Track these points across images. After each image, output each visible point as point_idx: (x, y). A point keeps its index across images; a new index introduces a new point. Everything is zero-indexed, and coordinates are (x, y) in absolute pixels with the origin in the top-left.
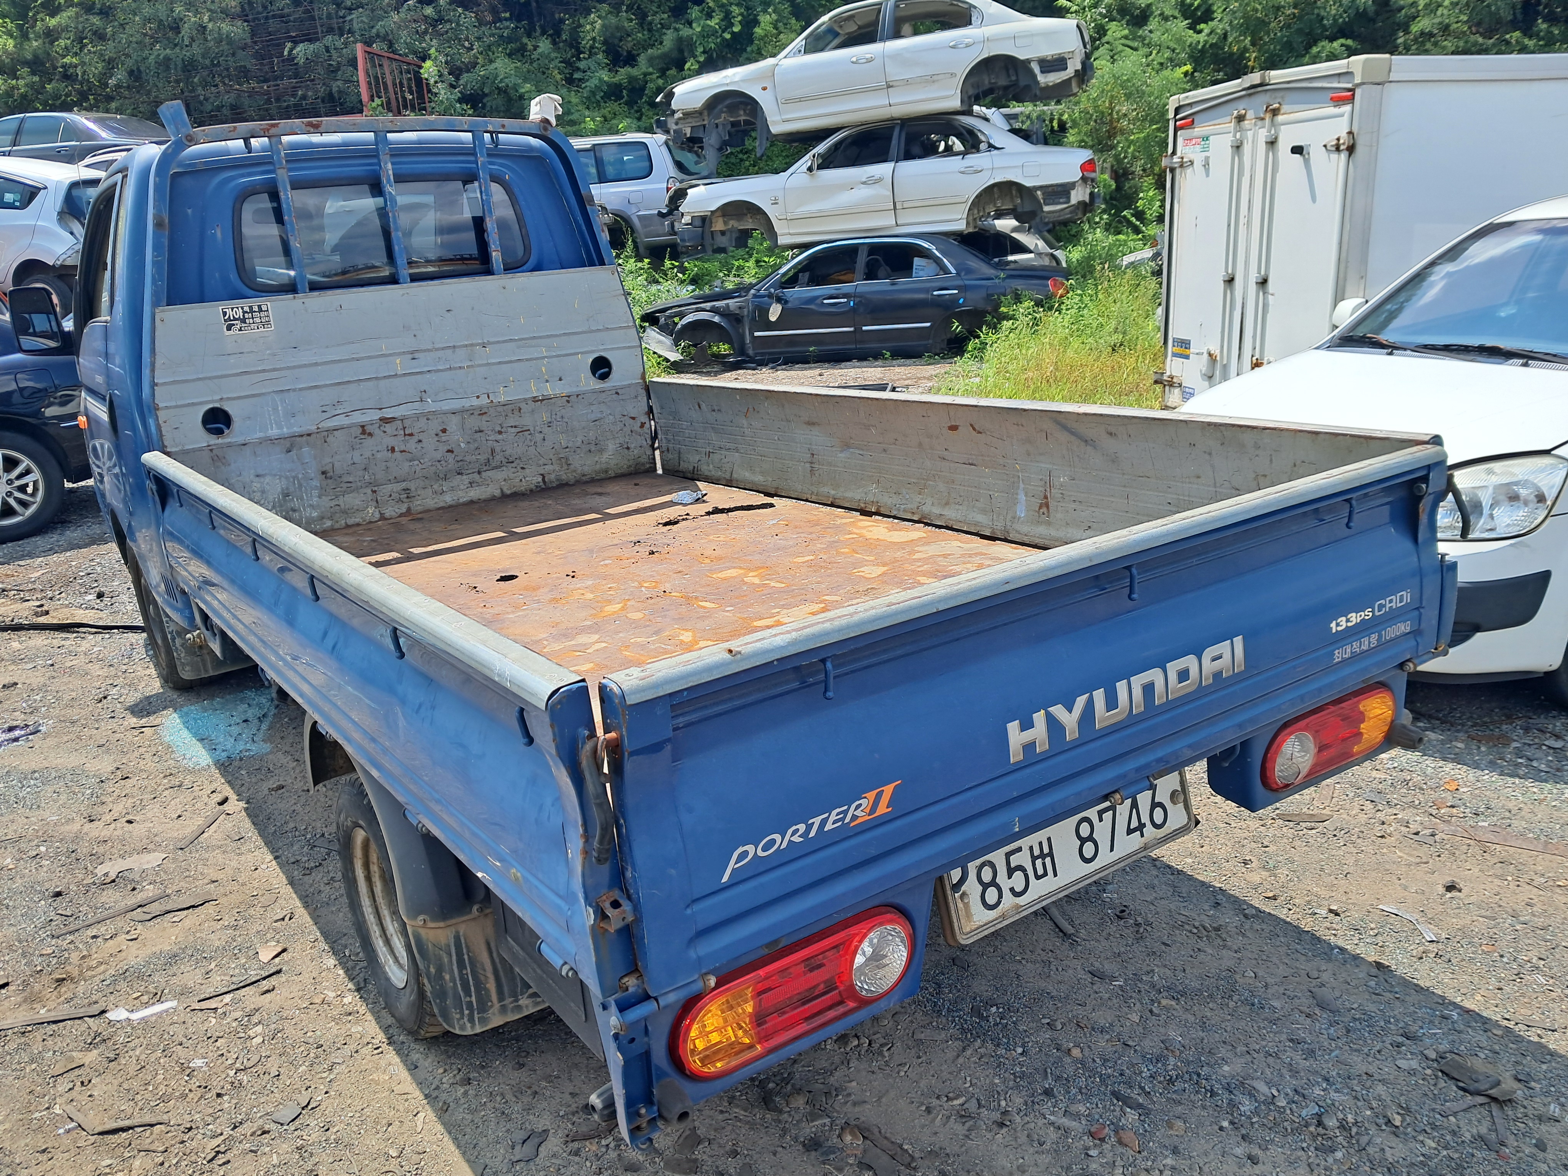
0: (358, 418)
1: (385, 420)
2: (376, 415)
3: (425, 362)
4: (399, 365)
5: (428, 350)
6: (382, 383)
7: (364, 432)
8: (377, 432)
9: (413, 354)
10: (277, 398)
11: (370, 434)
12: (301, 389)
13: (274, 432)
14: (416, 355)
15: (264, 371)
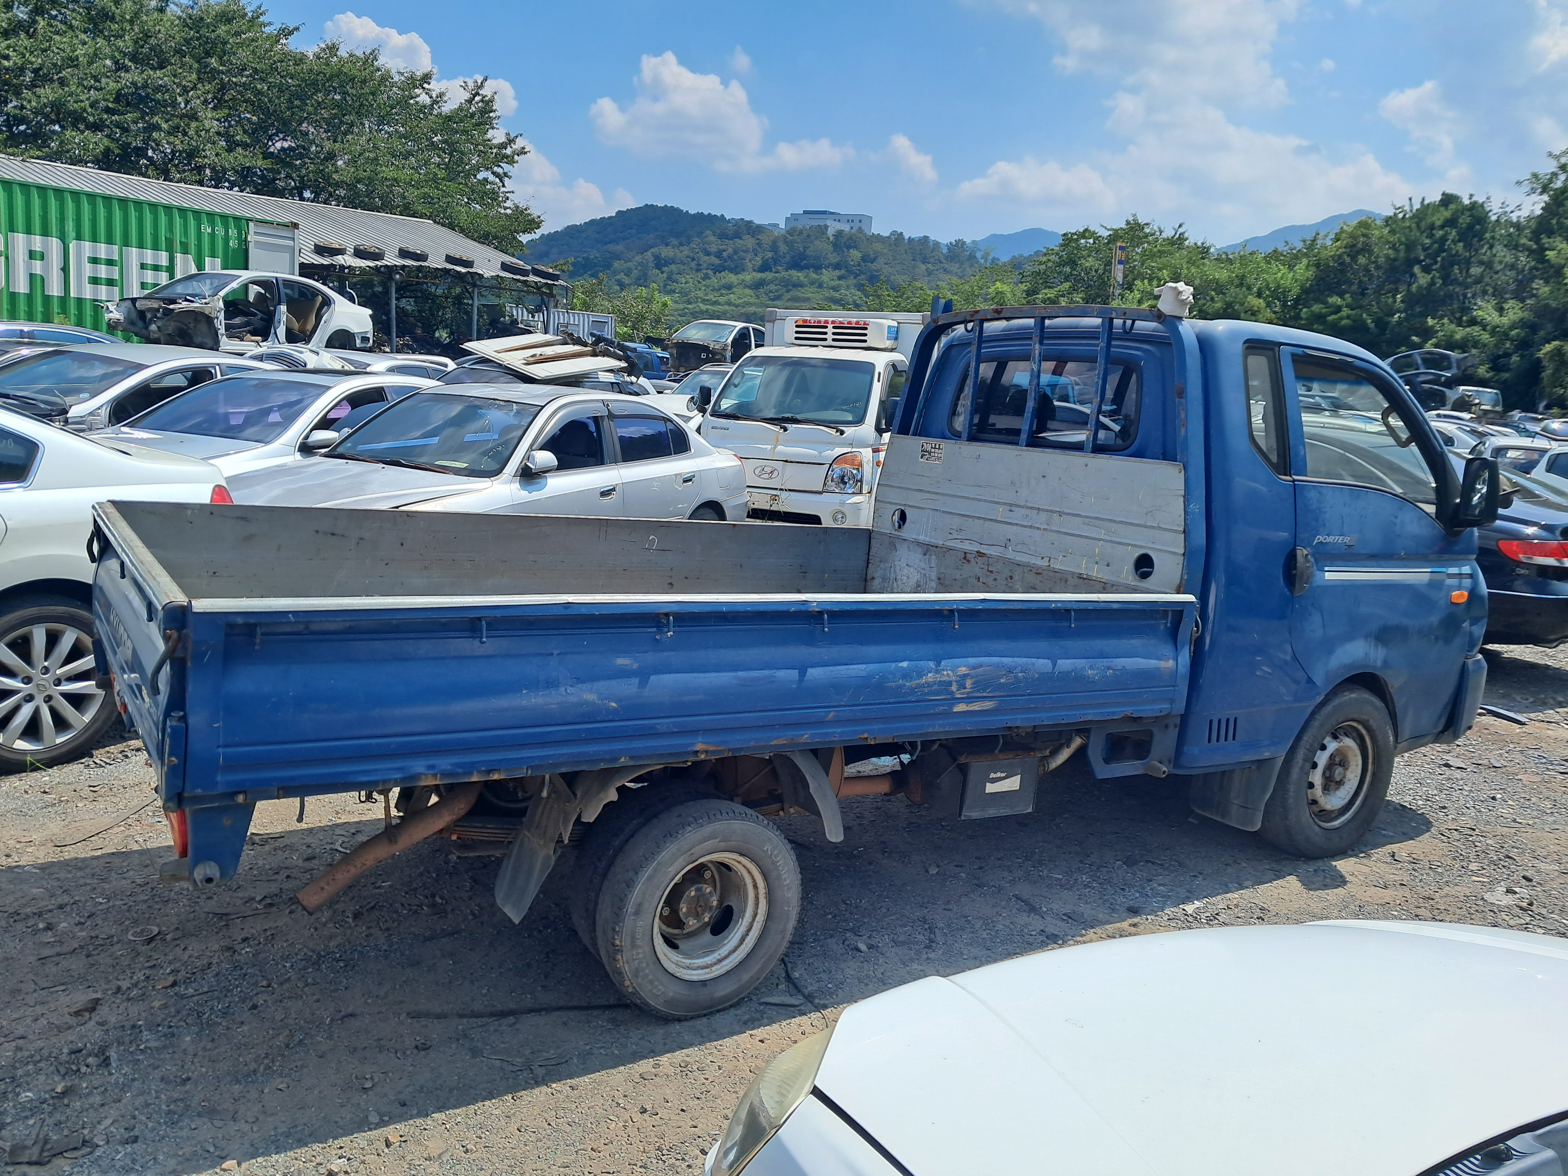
0: (967, 546)
1: (980, 554)
2: (975, 548)
3: (1018, 515)
4: (1001, 512)
5: (1022, 507)
6: (987, 524)
7: (965, 558)
8: (972, 560)
9: (1012, 507)
10: (931, 513)
11: (969, 561)
12: (944, 512)
13: (922, 538)
14: (1013, 508)
15: (929, 492)
